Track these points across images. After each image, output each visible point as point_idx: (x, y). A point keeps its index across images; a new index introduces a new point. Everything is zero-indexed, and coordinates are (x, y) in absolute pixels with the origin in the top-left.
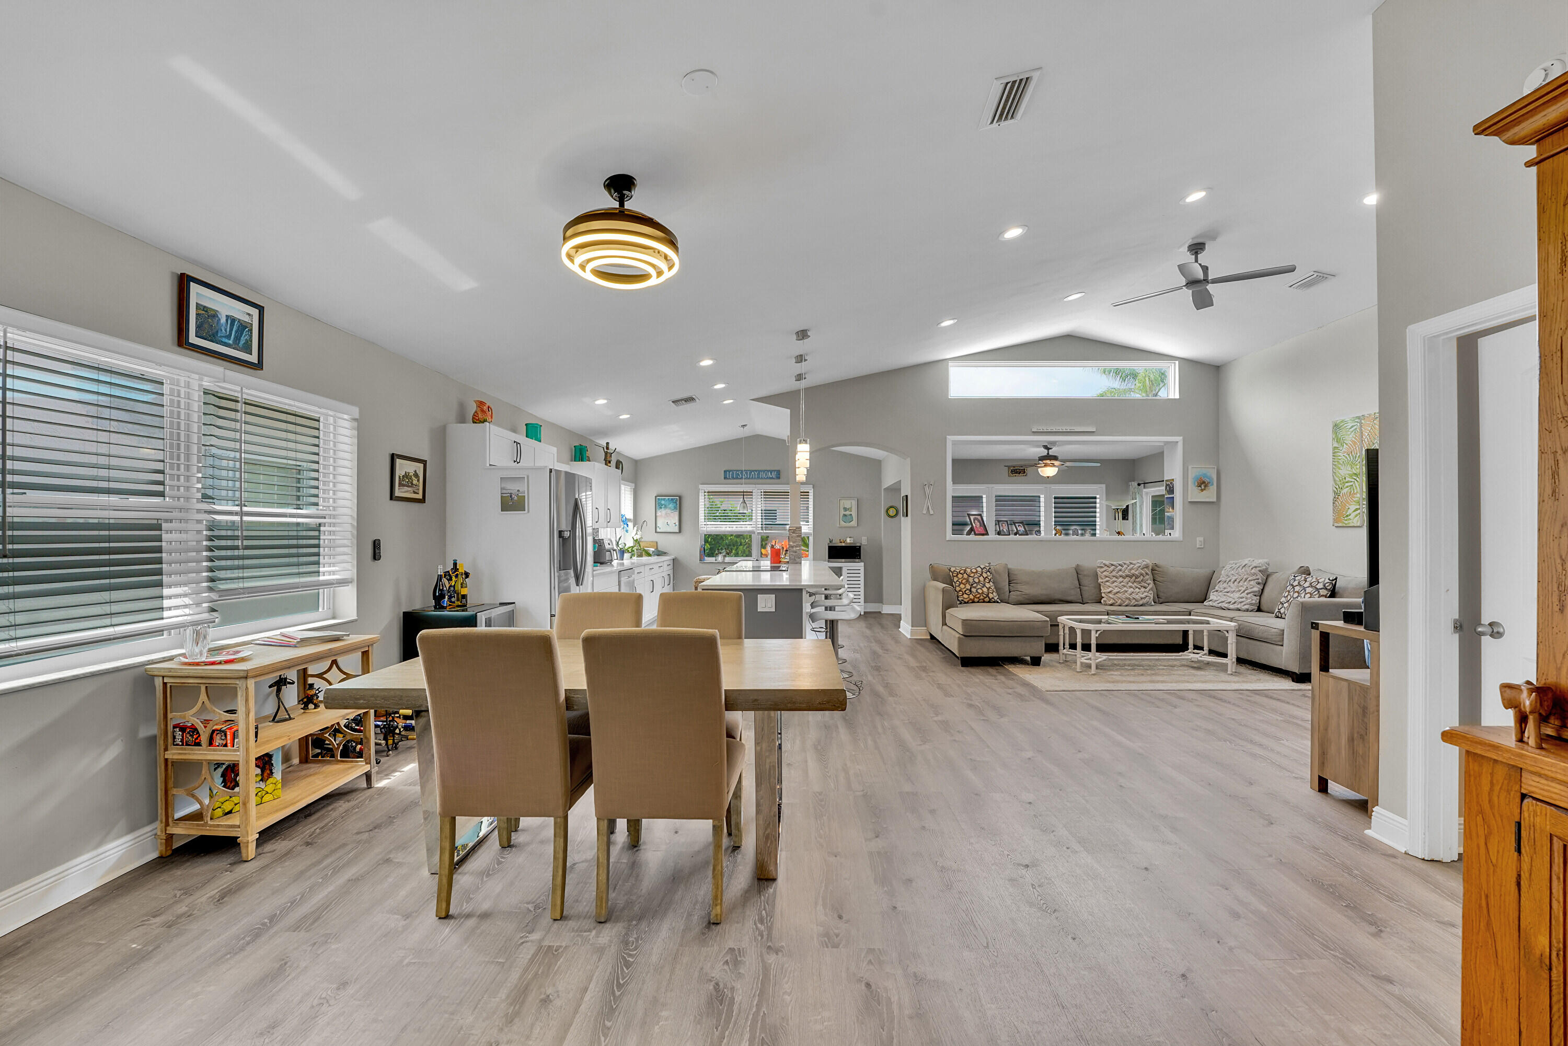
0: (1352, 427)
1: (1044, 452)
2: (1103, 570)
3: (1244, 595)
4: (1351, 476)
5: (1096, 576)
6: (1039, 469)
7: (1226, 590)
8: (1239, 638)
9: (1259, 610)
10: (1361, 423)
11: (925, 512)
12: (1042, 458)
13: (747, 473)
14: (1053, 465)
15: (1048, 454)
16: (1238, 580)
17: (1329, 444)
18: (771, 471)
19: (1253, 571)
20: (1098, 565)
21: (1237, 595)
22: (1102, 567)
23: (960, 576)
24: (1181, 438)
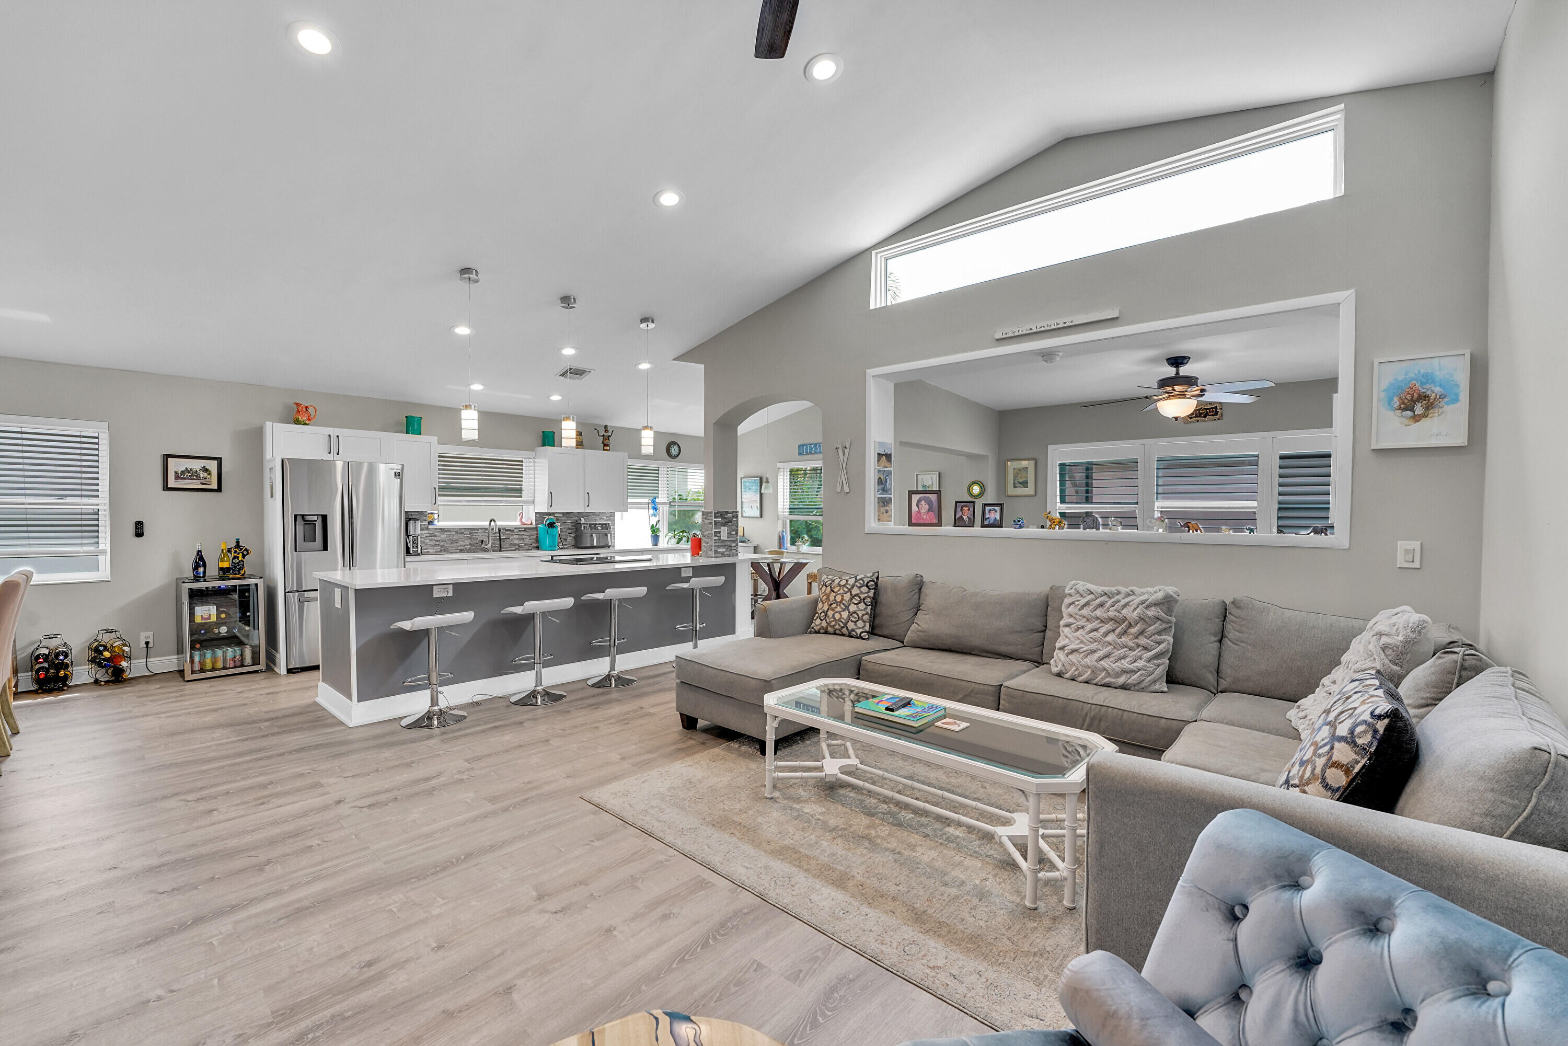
1: (1171, 371)
2: (1070, 600)
5: (1058, 611)
6: (1157, 407)
11: (839, 490)
12: (1163, 383)
13: (818, 447)
14: (1182, 395)
15: (1177, 373)
20: (1067, 590)
22: (1071, 595)
24: (1351, 292)
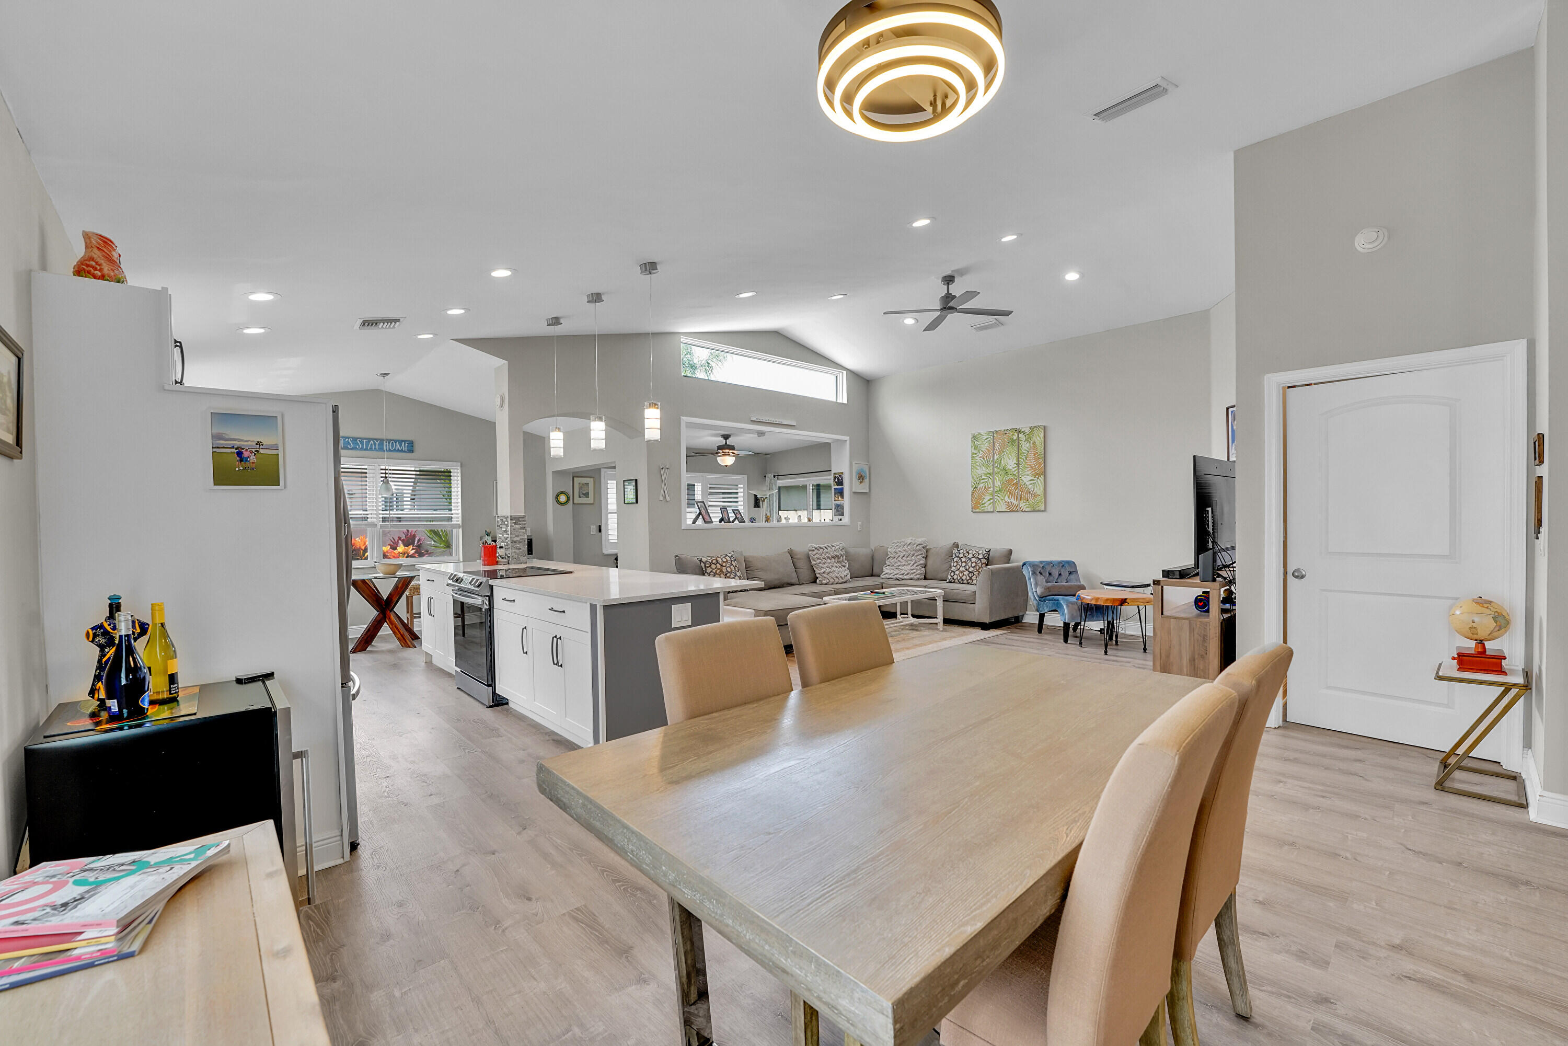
0: (987, 438)
1: (723, 441)
2: (814, 553)
3: (914, 567)
4: (986, 475)
5: (808, 557)
6: (718, 459)
7: (897, 565)
8: (945, 603)
9: (925, 578)
10: (994, 437)
11: (661, 498)
12: (720, 448)
13: (362, 442)
14: (728, 454)
15: (726, 443)
16: (906, 556)
17: (969, 450)
18: (401, 442)
19: (918, 548)
20: (810, 549)
21: (909, 567)
22: (813, 550)
23: (713, 566)
24: (848, 437)
